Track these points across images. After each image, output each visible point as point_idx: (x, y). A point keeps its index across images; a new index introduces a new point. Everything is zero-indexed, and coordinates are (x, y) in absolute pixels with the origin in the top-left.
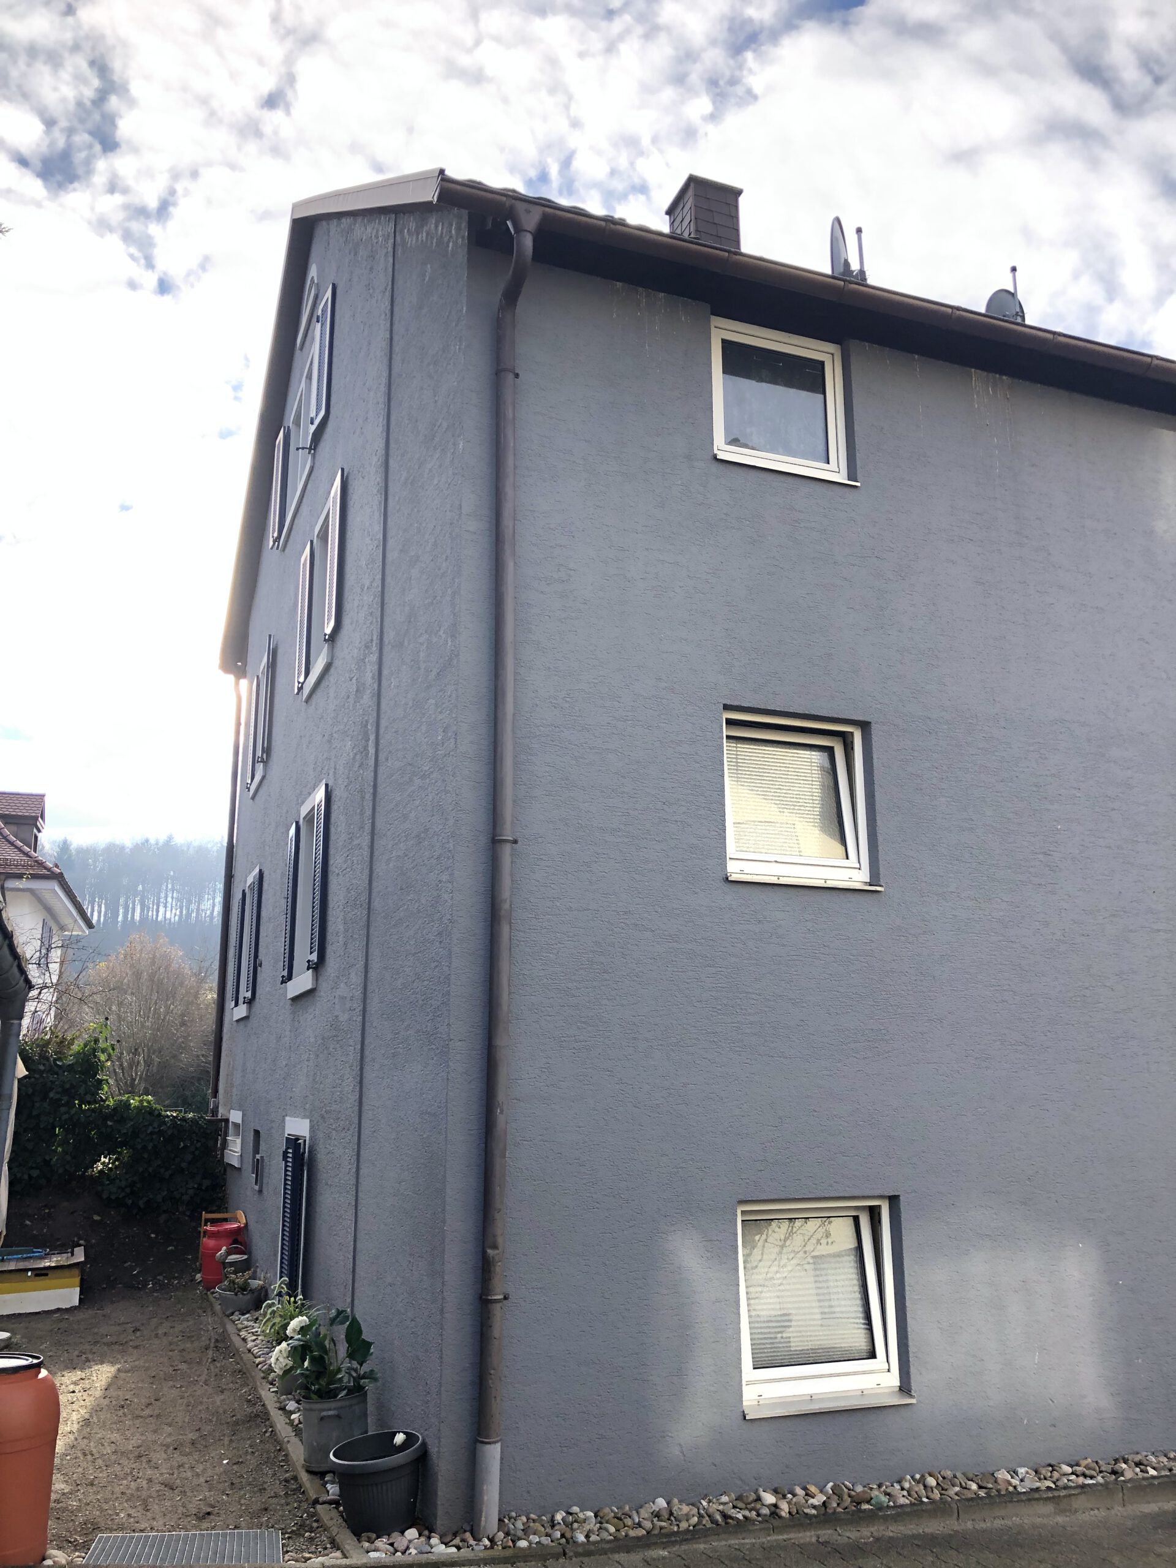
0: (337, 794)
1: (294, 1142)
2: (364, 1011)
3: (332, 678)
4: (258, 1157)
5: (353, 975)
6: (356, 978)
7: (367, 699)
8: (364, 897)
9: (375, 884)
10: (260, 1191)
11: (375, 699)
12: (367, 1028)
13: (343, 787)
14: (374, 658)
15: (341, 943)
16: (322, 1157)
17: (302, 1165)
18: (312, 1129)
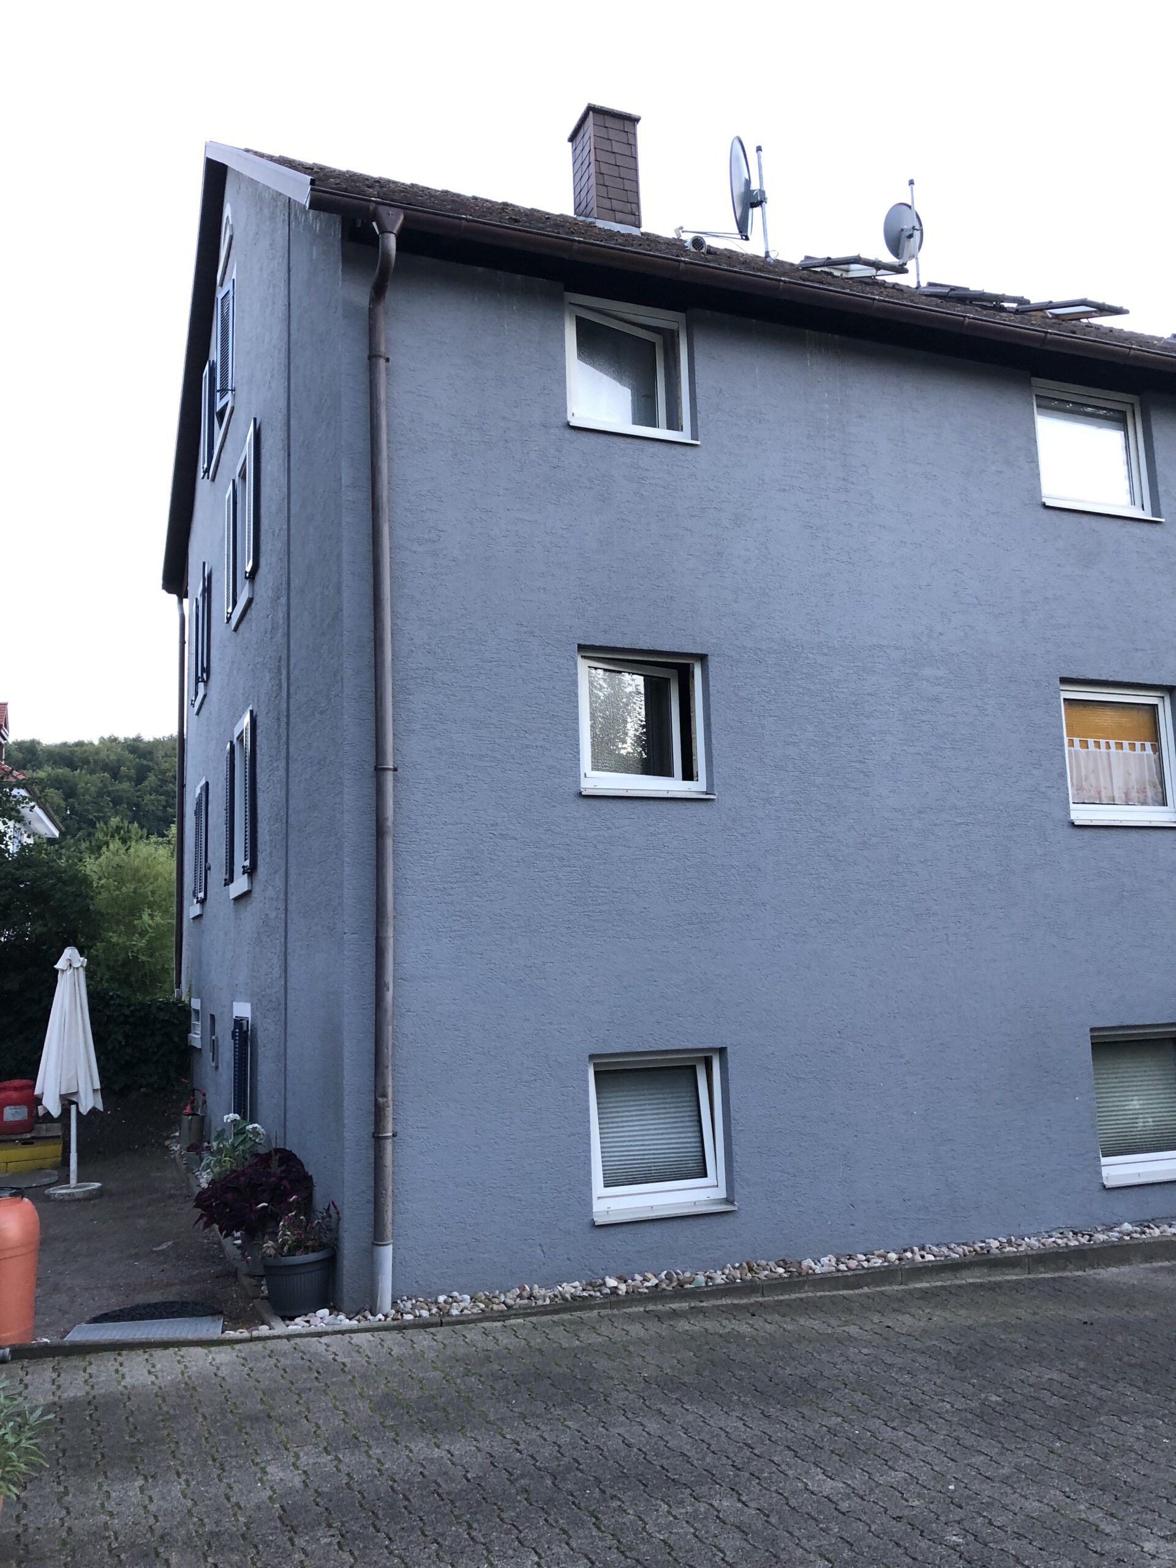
0: (260, 721)
1: (238, 1022)
2: (286, 909)
3: (252, 613)
4: (214, 1038)
5: (277, 879)
6: (279, 882)
7: (279, 637)
8: (283, 813)
9: (291, 802)
10: (217, 1067)
11: (286, 637)
12: (289, 925)
13: (264, 713)
14: (283, 600)
15: (268, 851)
16: (260, 1034)
17: (246, 1042)
18: (253, 1012)
